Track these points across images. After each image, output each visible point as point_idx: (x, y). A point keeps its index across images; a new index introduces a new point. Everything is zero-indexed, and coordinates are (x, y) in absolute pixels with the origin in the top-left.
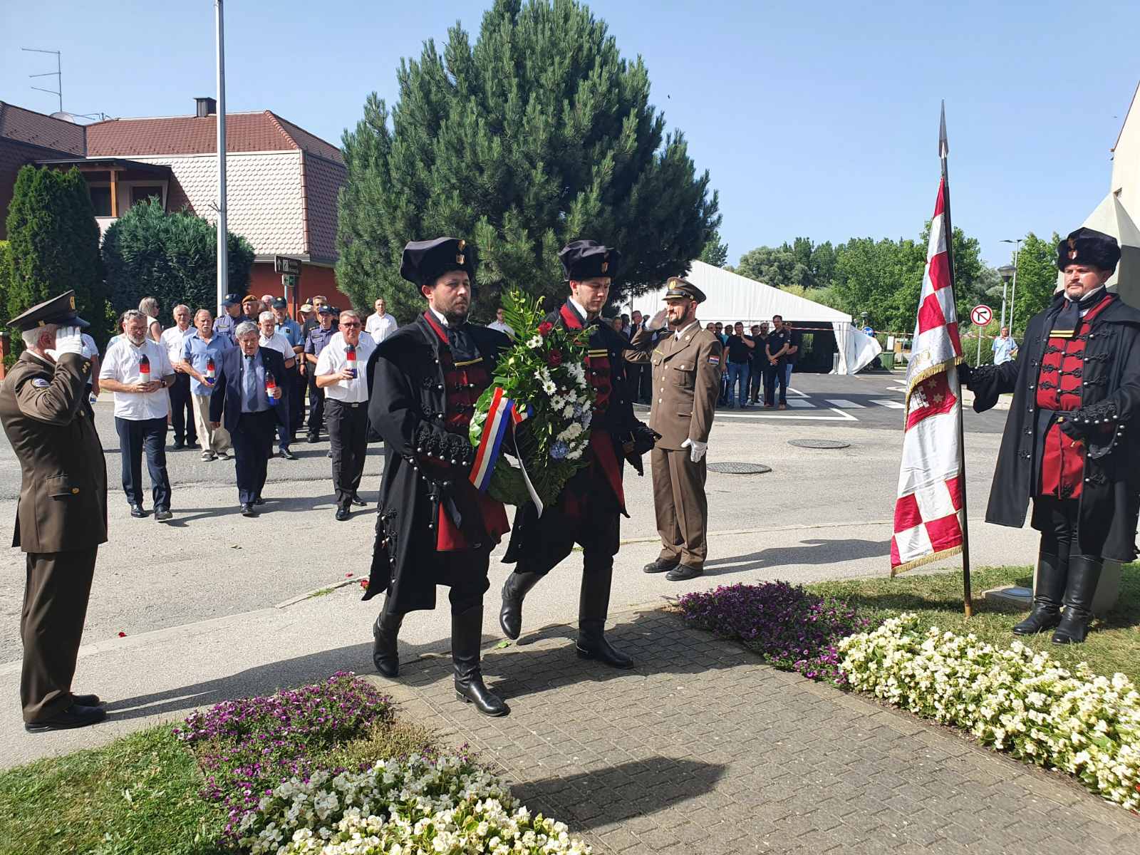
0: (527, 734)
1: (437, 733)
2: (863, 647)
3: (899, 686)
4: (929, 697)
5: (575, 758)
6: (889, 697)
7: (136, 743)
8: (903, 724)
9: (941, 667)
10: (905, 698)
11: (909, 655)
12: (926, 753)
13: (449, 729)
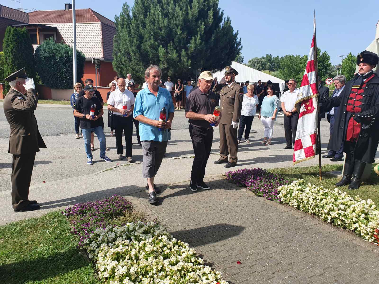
0: (176, 215)
1: (147, 214)
2: (286, 189)
3: (297, 202)
4: (307, 206)
5: (191, 223)
6: (294, 206)
7: (50, 216)
8: (298, 214)
9: (311, 196)
10: (299, 206)
11: (301, 192)
12: (305, 223)
13: (150, 213)
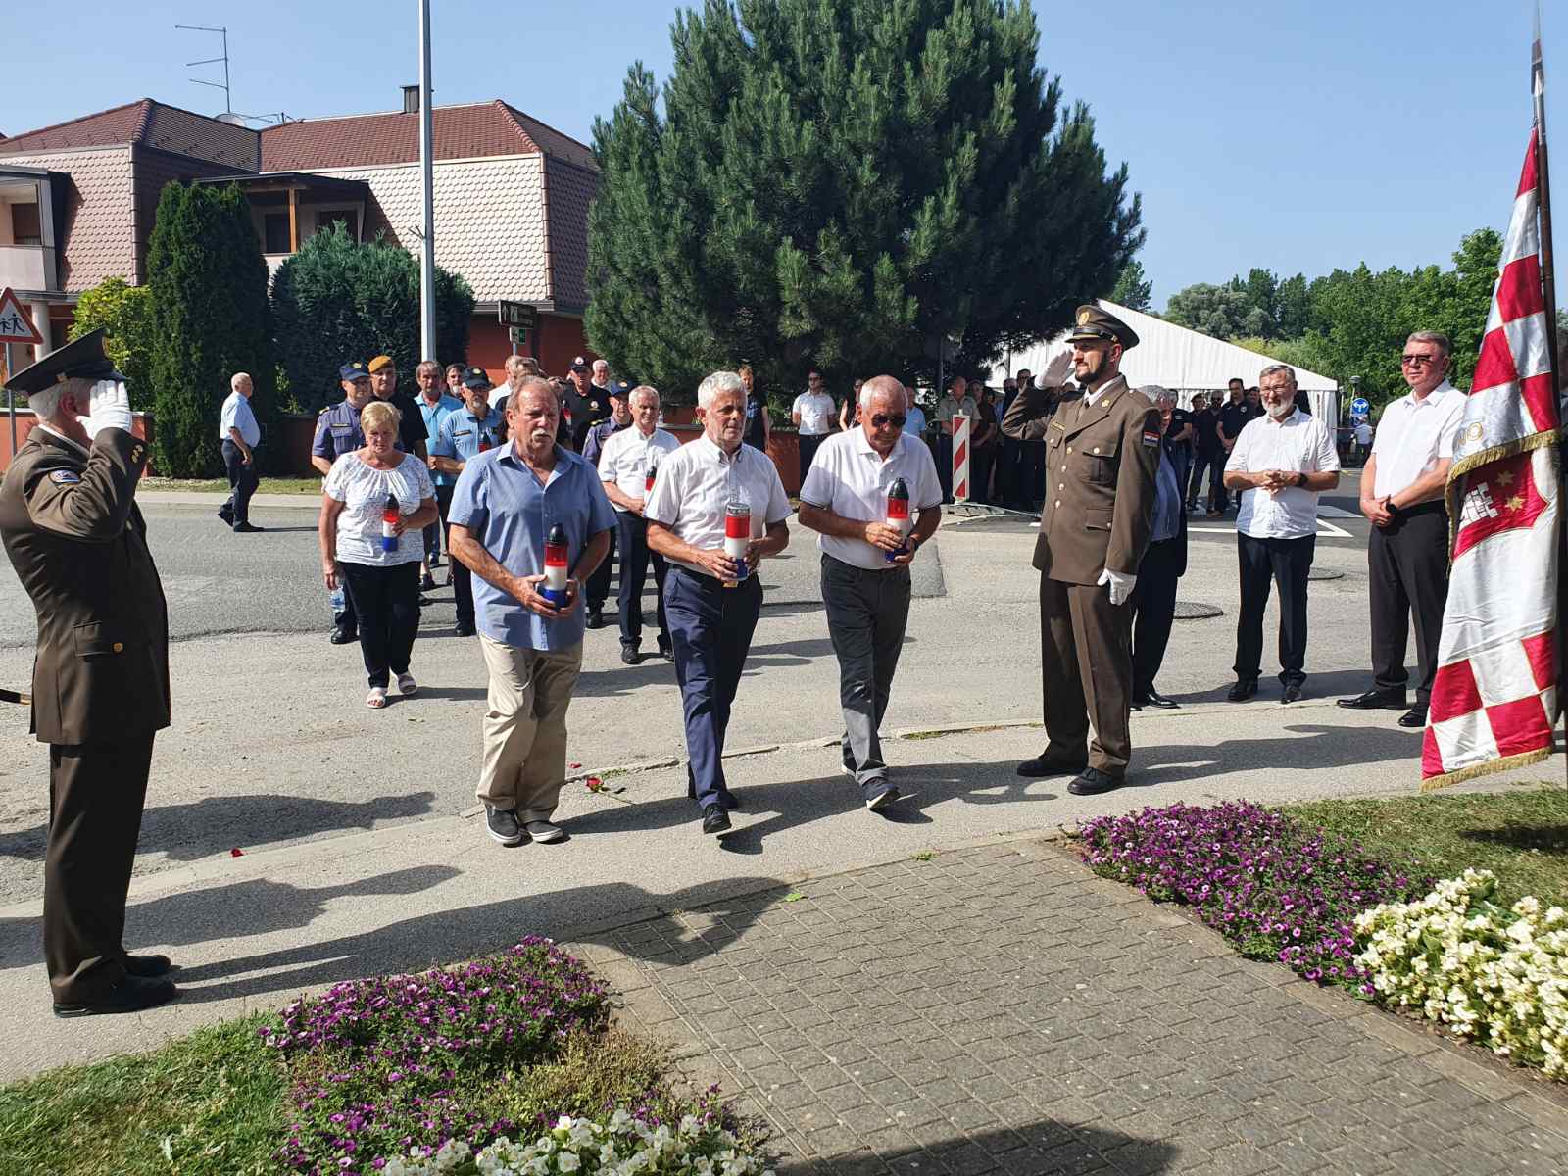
0: (823, 1061)
1: (674, 1052)
2: (1401, 927)
3: (1472, 1006)
4: (1531, 1031)
5: (901, 1114)
6: (1451, 1023)
7: (200, 1050)
8: (1483, 1080)
9: (1551, 976)
10: (1482, 1030)
11: (1488, 951)
12: (1532, 1139)
13: (694, 1046)
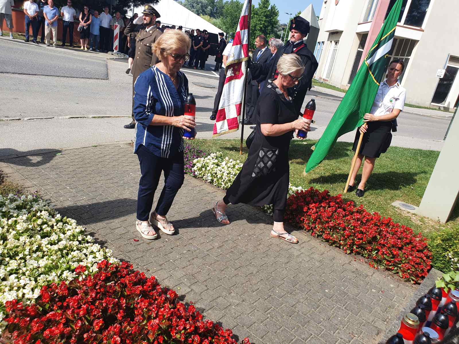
0: (65, 188)
1: (24, 186)
2: (202, 162)
3: (211, 176)
4: (220, 180)
5: (85, 197)
6: (207, 180)
8: (210, 189)
9: (226, 171)
10: (212, 180)
11: (216, 166)
13: (30, 185)
